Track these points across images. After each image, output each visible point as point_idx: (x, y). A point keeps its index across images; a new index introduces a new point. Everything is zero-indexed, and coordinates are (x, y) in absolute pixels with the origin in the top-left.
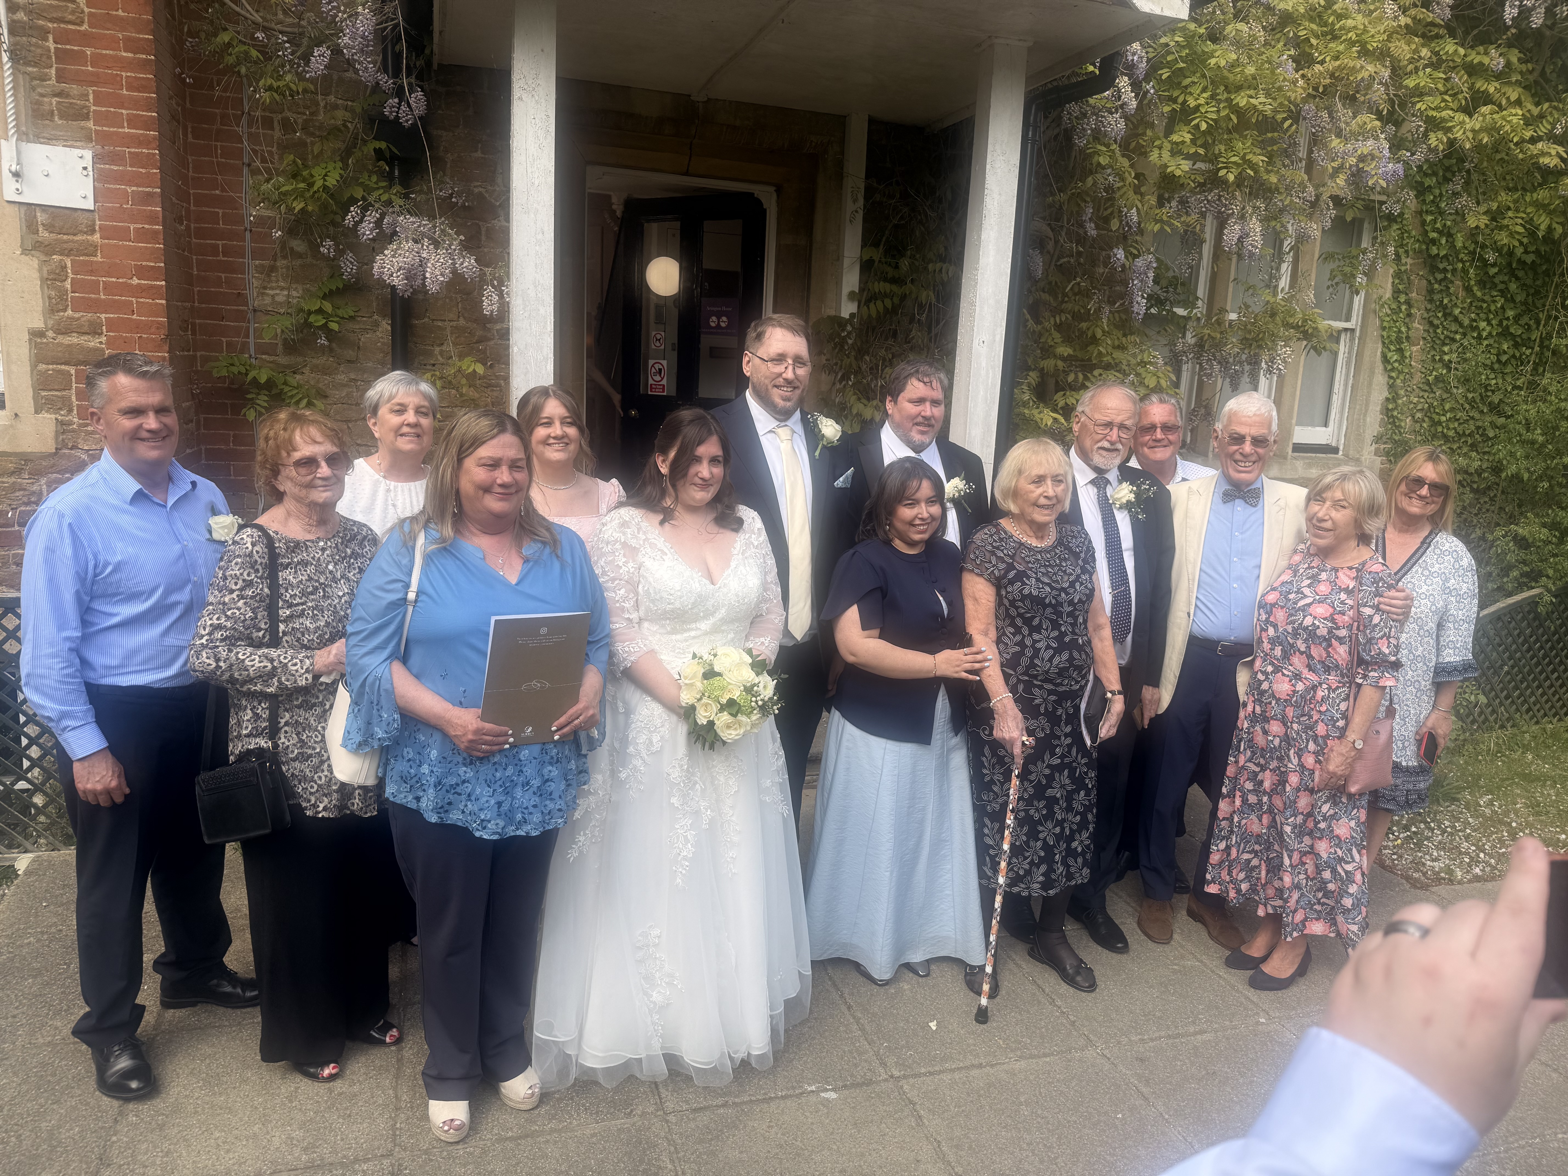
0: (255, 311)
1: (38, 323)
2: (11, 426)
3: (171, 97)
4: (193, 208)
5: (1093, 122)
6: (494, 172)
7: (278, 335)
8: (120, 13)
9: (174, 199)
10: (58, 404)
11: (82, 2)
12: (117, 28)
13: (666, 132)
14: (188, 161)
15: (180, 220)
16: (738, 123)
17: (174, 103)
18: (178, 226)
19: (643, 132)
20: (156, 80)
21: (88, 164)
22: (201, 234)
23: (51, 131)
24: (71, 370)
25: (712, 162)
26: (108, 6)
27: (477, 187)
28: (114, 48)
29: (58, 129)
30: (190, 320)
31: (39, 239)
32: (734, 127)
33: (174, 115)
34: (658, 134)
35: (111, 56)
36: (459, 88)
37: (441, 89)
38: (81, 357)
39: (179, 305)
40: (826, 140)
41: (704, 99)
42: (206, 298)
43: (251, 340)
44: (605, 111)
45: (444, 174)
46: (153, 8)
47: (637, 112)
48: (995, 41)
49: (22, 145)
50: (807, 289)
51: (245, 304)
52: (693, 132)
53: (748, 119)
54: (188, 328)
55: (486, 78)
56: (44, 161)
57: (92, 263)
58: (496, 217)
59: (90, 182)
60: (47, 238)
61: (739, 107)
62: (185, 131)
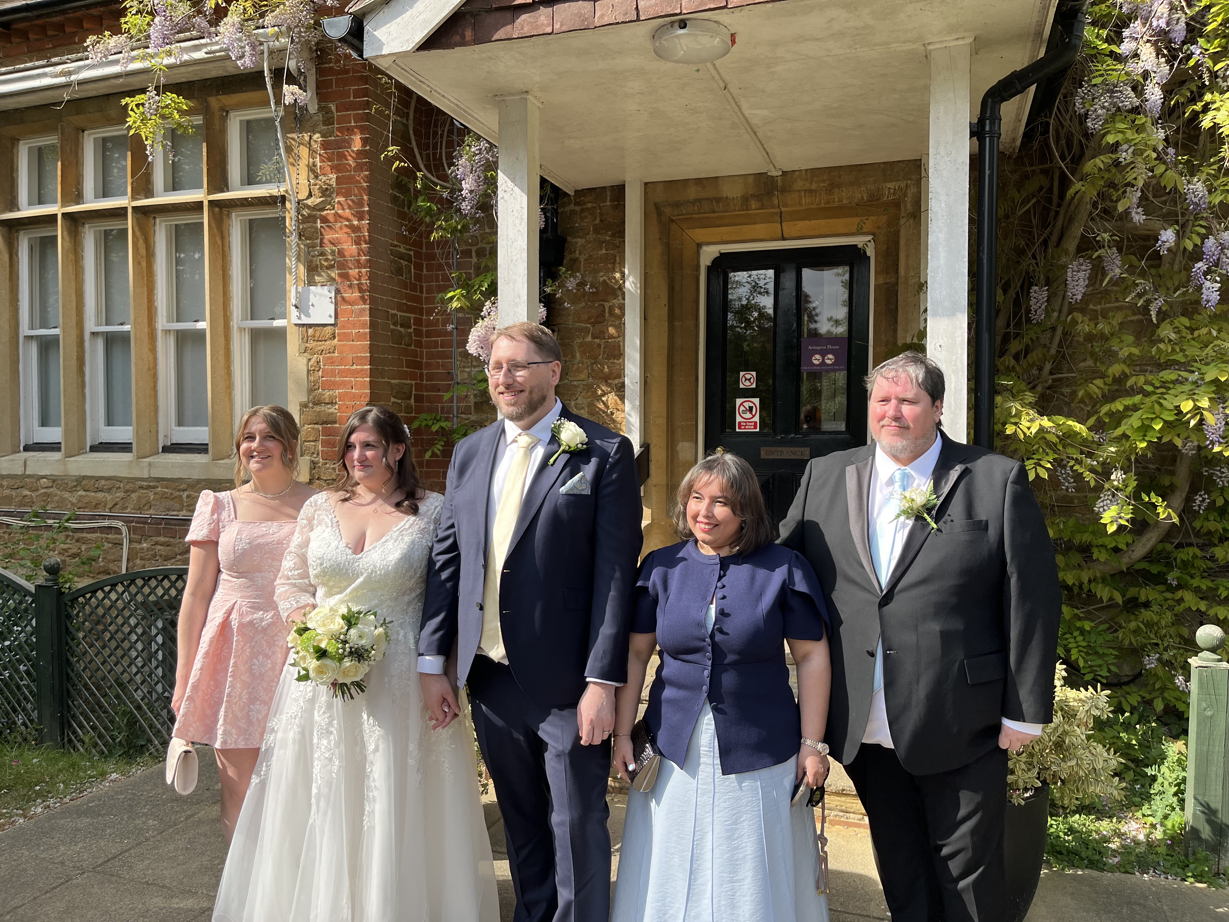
0: (458, 383)
1: (305, 399)
3: (396, 246)
4: (424, 317)
5: (1106, 100)
6: (614, 263)
7: (472, 400)
8: (353, 197)
9: (393, 312)
10: (312, 450)
11: (334, 195)
12: (350, 207)
13: (753, 207)
14: (421, 287)
15: (405, 324)
16: (814, 187)
17: (402, 250)
18: (402, 329)
19: (734, 211)
20: (369, 236)
21: (333, 295)
22: (429, 334)
23: (316, 278)
24: (320, 427)
25: (801, 224)
26: (347, 195)
27: (602, 277)
28: (348, 220)
29: (320, 275)
30: (414, 392)
31: (308, 345)
32: (811, 191)
33: (401, 256)
34: (747, 210)
35: (346, 226)
36: (589, 205)
37: (578, 209)
38: (325, 419)
39: (393, 381)
40: (903, 184)
41: (780, 173)
42: (430, 377)
43: (455, 404)
44: (699, 200)
45: (579, 271)
46: (370, 191)
47: (725, 196)
48: (931, 47)
49: (300, 289)
50: (896, 322)
51: (452, 379)
52: (776, 202)
53: (824, 181)
54: (409, 398)
55: (609, 193)
56: (312, 296)
57: (332, 357)
58: (616, 297)
59: (333, 306)
60: (311, 344)
61: (814, 173)
62: (418, 267)
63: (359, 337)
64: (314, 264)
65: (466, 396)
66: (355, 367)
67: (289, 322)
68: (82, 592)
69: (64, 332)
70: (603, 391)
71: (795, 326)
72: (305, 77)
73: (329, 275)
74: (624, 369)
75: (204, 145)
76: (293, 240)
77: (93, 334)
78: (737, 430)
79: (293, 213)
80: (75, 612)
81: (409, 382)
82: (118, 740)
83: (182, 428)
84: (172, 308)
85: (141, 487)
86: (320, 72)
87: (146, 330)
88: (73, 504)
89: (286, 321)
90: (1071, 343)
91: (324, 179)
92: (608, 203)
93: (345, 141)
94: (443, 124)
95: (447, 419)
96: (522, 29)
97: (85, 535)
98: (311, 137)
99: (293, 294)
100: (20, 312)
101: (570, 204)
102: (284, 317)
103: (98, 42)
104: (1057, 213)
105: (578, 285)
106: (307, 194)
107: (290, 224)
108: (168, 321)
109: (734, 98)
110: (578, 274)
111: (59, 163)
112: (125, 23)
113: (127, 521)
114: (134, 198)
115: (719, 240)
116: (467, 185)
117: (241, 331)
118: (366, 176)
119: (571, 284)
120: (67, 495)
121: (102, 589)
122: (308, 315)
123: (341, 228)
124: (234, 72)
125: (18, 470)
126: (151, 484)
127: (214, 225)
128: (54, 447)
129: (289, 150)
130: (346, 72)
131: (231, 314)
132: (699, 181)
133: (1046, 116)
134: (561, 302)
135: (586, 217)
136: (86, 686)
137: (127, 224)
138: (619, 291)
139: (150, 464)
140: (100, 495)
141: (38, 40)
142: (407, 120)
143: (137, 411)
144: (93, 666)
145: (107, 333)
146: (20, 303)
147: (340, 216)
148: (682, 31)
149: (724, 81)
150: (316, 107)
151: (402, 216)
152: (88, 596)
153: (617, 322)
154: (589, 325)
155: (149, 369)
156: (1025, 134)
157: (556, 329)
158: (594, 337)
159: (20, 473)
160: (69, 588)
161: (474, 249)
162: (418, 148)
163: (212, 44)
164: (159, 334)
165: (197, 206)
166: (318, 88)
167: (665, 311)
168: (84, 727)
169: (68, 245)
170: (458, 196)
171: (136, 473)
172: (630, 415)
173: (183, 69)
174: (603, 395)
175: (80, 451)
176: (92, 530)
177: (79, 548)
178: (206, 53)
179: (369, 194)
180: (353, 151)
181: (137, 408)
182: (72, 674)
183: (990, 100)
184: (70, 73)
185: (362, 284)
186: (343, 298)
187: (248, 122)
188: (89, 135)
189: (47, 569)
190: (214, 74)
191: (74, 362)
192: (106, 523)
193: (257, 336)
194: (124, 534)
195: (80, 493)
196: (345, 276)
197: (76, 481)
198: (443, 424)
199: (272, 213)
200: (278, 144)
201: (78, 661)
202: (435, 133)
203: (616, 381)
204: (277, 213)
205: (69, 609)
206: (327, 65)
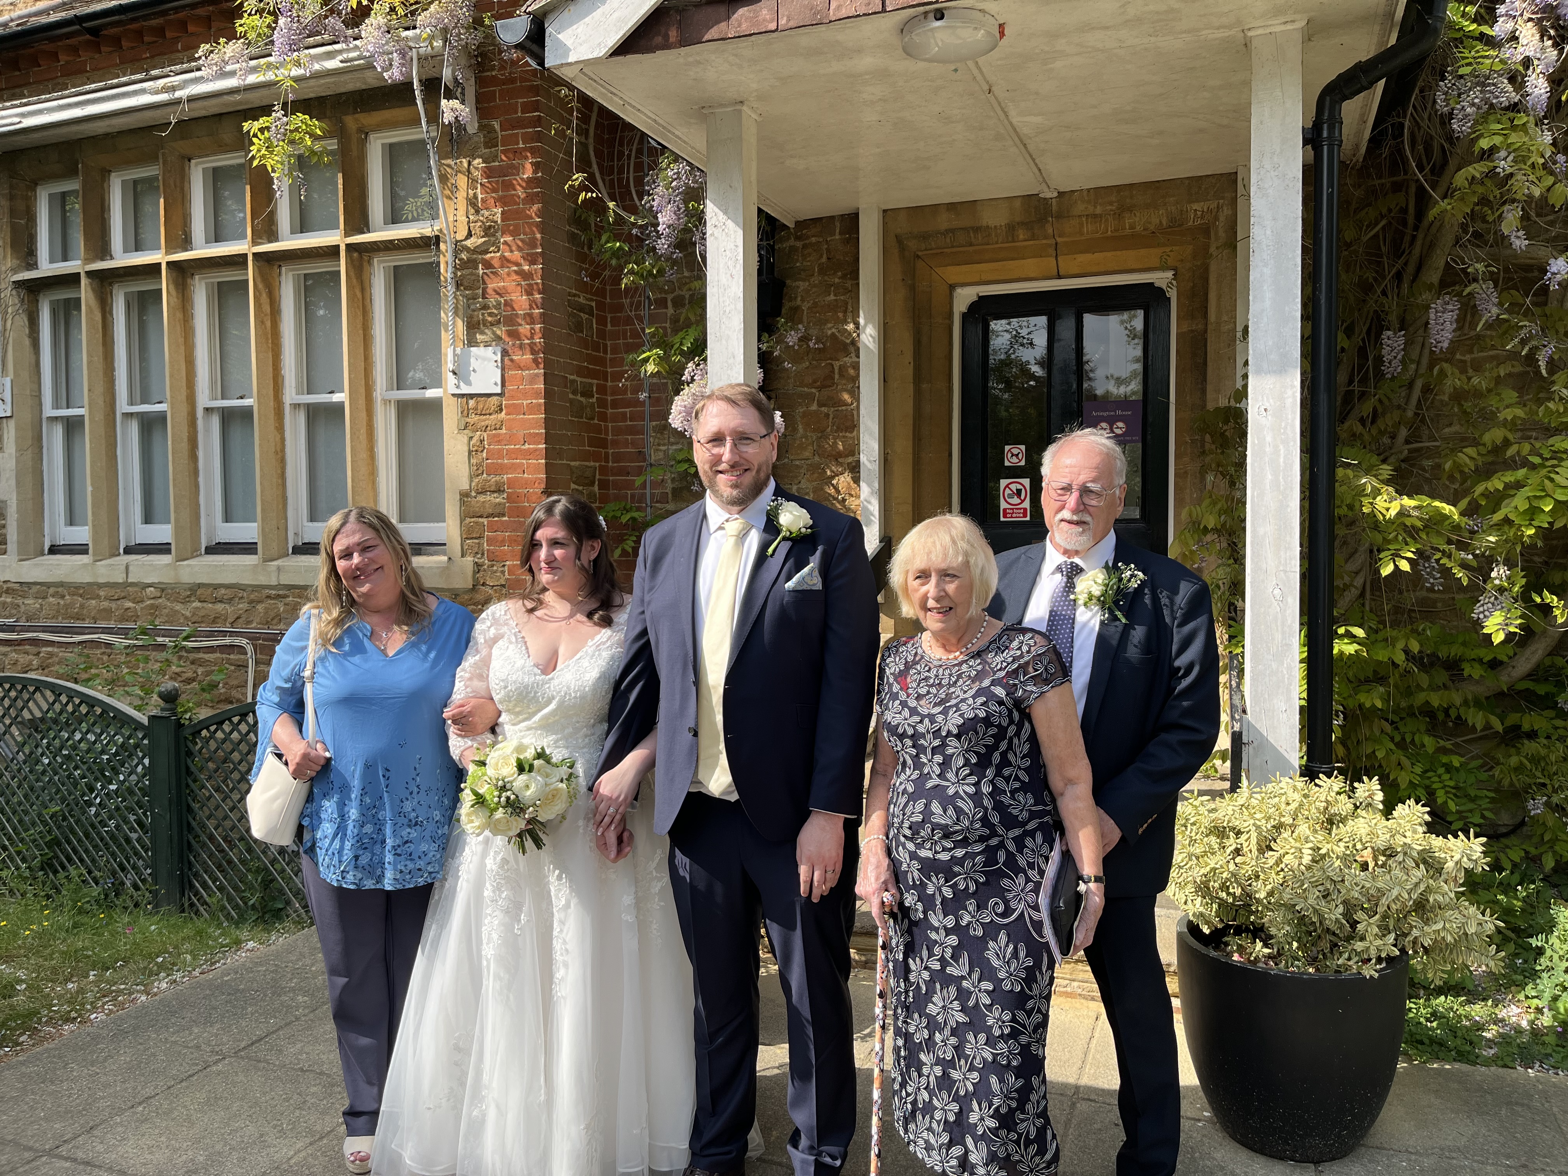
0: (651, 465)
1: (466, 486)
2: (447, 568)
3: (575, 295)
4: (609, 384)
5: (1475, 94)
6: (845, 312)
7: (669, 486)
8: (522, 236)
9: (572, 377)
10: (476, 550)
11: (499, 234)
12: (520, 249)
13: (1021, 237)
14: (605, 346)
15: (587, 394)
16: (1098, 211)
17: (581, 300)
18: (582, 399)
19: (997, 243)
20: (543, 284)
21: (499, 358)
22: (615, 404)
23: (478, 336)
24: (485, 521)
25: (1082, 258)
26: (515, 234)
27: (830, 329)
28: (517, 264)
29: (483, 333)
30: (597, 477)
31: (468, 420)
32: (1095, 216)
33: (581, 308)
34: (1013, 241)
35: (515, 271)
36: (813, 240)
37: (799, 244)
38: (490, 511)
39: (573, 463)
40: (1213, 205)
41: (1055, 194)
42: (618, 458)
43: (648, 491)
44: (952, 231)
45: (801, 322)
46: (543, 227)
47: (984, 224)
48: (1250, 34)
49: (458, 350)
50: (1205, 379)
51: (644, 460)
52: (1050, 231)
53: (1111, 203)
54: (592, 484)
55: (838, 224)
56: (472, 360)
57: (499, 434)
58: (848, 354)
59: (499, 371)
60: (473, 419)
61: (1099, 192)
62: (602, 321)
63: (531, 409)
64: (475, 319)
65: (663, 481)
66: (527, 446)
67: (445, 391)
68: (205, 724)
69: (172, 408)
70: (832, 471)
71: (1075, 386)
72: (463, 89)
73: (494, 333)
74: (859, 444)
75: (340, 175)
76: (449, 291)
77: (207, 410)
78: (1002, 519)
79: (449, 256)
80: (197, 747)
81: (592, 464)
82: (251, 902)
83: (315, 524)
84: (302, 377)
85: (269, 597)
86: (481, 82)
87: (272, 404)
88: (186, 618)
89: (441, 390)
90: (1432, 403)
91: (486, 213)
92: (837, 237)
93: (513, 167)
94: (630, 142)
95: (638, 509)
96: (740, 25)
97: (201, 655)
98: (469, 163)
99: (450, 357)
100: (117, 382)
101: (789, 238)
102: (438, 384)
103: (212, 52)
104: (1414, 238)
105: (800, 340)
106: (465, 233)
107: (446, 272)
108: (298, 393)
109: (999, 104)
110: (800, 326)
111: (162, 200)
112: (241, 25)
113: (252, 638)
114: (255, 243)
115: (977, 279)
116: (665, 218)
117: (385, 404)
118: (539, 210)
119: (792, 338)
120: (178, 607)
121: (230, 720)
122: (468, 383)
123: (508, 274)
124: (375, 83)
125: (120, 578)
126: (281, 592)
127: (352, 274)
128: (163, 549)
129: (443, 179)
130: (513, 81)
131: (374, 383)
132: (952, 207)
133: (1398, 116)
134: (779, 361)
135: (810, 254)
136: (211, 838)
137: (247, 274)
138: (852, 347)
139: (279, 569)
140: (219, 607)
141: (132, 48)
142: (586, 138)
143: (263, 504)
144: (219, 814)
145: (223, 408)
146: (116, 373)
147: (508, 261)
148: (938, 23)
149: (988, 82)
150: (476, 125)
151: (582, 258)
152: (213, 728)
153: (850, 386)
154: (813, 390)
155: (276, 453)
156: (1370, 140)
157: (773, 395)
158: (821, 405)
159: (121, 581)
160: (190, 719)
161: (670, 297)
162: (601, 173)
163: (348, 50)
164: (287, 409)
165: (333, 251)
166: (478, 101)
167: (910, 371)
168: (209, 887)
169: (174, 300)
170: (651, 232)
171: (262, 580)
172: (869, 502)
173: (312, 82)
174: (833, 477)
175: (194, 553)
176: (210, 649)
177: (195, 672)
178: (342, 62)
179: (542, 233)
180: (522, 179)
181: (262, 500)
182: (194, 824)
183: (1328, 98)
184: (173, 89)
185: (535, 344)
186: (512, 360)
187: (391, 145)
188: (197, 165)
189: (161, 696)
190: (351, 87)
191: (185, 445)
192: (227, 641)
193: (405, 409)
194: (249, 654)
195: (194, 604)
196: (514, 334)
197: (190, 589)
198: (636, 514)
199: (423, 258)
200: (431, 173)
201: (201, 808)
202: (621, 154)
203: (850, 459)
204: (431, 257)
205: (190, 745)
206: (489, 73)
